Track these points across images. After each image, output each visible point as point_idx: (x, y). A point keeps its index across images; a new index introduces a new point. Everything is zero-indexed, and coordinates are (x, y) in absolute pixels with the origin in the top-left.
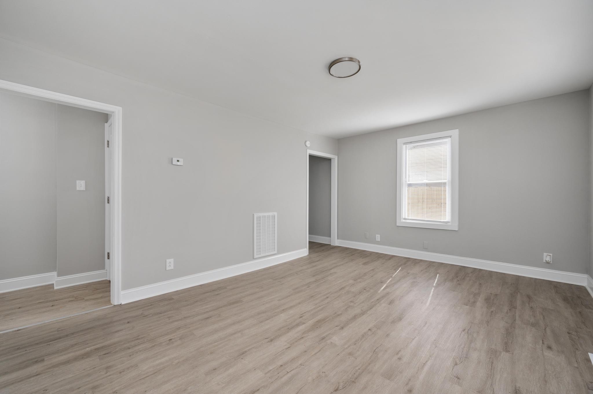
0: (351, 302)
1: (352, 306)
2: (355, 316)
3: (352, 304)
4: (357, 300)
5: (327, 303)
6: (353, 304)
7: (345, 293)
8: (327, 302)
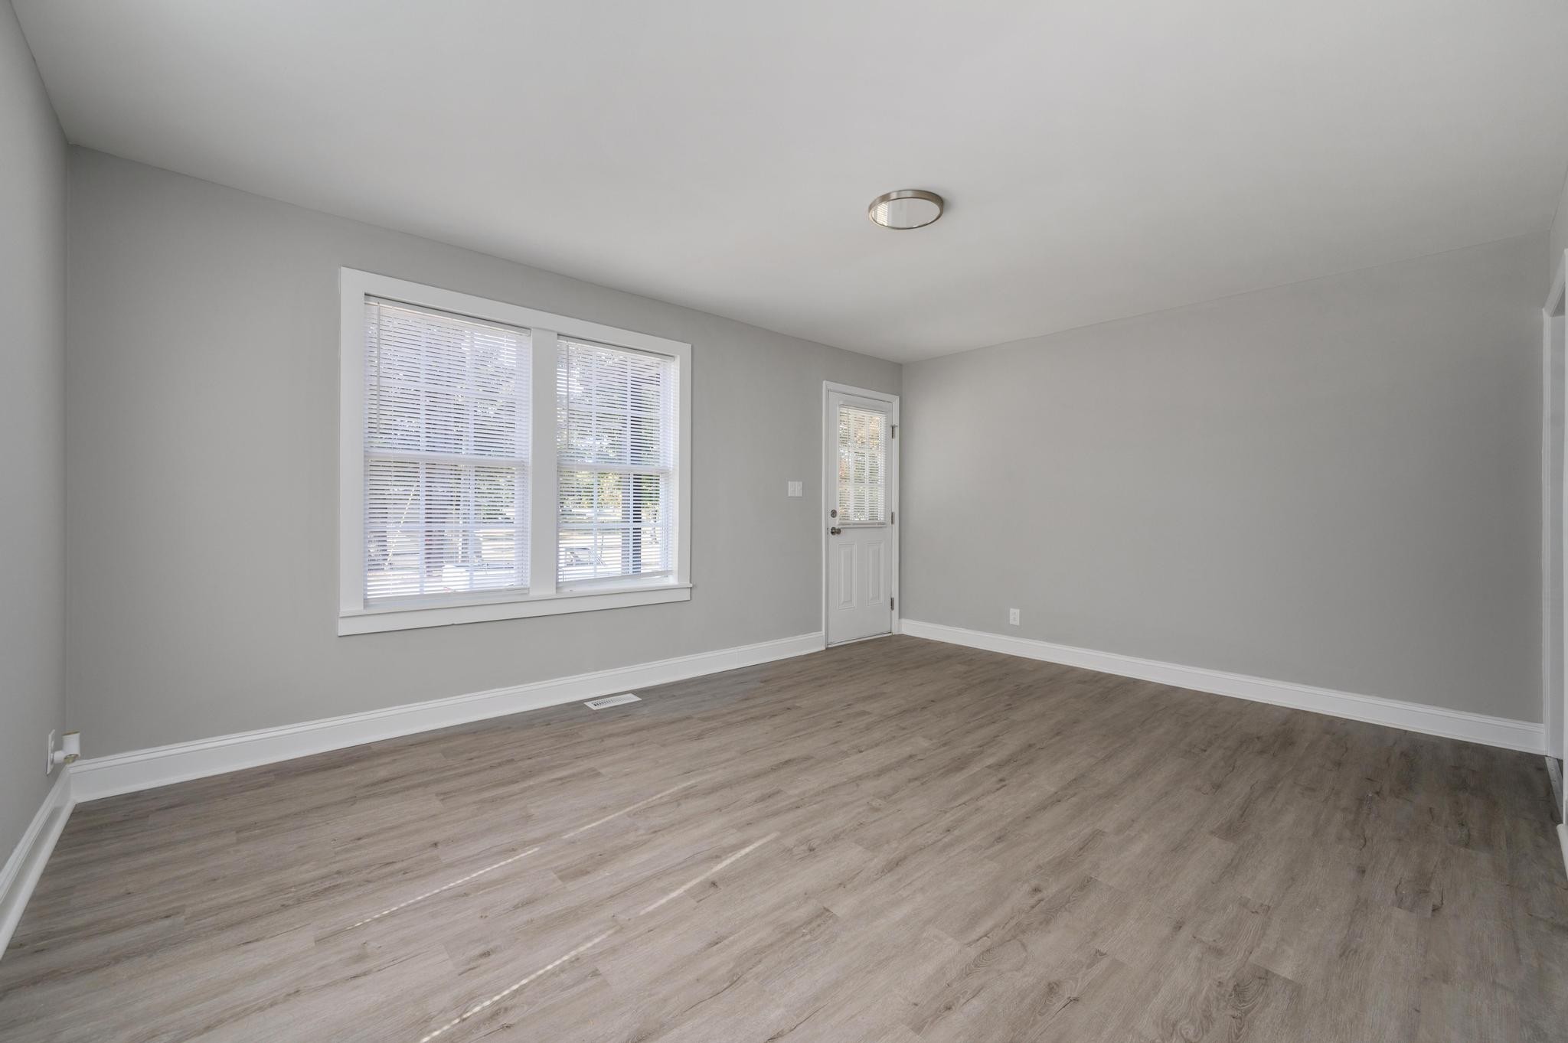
0: (877, 810)
1: (880, 798)
2: (879, 775)
3: (876, 803)
4: (859, 813)
5: (946, 812)
6: (874, 804)
7: (888, 842)
8: (948, 815)
